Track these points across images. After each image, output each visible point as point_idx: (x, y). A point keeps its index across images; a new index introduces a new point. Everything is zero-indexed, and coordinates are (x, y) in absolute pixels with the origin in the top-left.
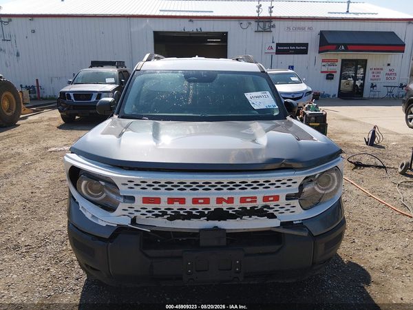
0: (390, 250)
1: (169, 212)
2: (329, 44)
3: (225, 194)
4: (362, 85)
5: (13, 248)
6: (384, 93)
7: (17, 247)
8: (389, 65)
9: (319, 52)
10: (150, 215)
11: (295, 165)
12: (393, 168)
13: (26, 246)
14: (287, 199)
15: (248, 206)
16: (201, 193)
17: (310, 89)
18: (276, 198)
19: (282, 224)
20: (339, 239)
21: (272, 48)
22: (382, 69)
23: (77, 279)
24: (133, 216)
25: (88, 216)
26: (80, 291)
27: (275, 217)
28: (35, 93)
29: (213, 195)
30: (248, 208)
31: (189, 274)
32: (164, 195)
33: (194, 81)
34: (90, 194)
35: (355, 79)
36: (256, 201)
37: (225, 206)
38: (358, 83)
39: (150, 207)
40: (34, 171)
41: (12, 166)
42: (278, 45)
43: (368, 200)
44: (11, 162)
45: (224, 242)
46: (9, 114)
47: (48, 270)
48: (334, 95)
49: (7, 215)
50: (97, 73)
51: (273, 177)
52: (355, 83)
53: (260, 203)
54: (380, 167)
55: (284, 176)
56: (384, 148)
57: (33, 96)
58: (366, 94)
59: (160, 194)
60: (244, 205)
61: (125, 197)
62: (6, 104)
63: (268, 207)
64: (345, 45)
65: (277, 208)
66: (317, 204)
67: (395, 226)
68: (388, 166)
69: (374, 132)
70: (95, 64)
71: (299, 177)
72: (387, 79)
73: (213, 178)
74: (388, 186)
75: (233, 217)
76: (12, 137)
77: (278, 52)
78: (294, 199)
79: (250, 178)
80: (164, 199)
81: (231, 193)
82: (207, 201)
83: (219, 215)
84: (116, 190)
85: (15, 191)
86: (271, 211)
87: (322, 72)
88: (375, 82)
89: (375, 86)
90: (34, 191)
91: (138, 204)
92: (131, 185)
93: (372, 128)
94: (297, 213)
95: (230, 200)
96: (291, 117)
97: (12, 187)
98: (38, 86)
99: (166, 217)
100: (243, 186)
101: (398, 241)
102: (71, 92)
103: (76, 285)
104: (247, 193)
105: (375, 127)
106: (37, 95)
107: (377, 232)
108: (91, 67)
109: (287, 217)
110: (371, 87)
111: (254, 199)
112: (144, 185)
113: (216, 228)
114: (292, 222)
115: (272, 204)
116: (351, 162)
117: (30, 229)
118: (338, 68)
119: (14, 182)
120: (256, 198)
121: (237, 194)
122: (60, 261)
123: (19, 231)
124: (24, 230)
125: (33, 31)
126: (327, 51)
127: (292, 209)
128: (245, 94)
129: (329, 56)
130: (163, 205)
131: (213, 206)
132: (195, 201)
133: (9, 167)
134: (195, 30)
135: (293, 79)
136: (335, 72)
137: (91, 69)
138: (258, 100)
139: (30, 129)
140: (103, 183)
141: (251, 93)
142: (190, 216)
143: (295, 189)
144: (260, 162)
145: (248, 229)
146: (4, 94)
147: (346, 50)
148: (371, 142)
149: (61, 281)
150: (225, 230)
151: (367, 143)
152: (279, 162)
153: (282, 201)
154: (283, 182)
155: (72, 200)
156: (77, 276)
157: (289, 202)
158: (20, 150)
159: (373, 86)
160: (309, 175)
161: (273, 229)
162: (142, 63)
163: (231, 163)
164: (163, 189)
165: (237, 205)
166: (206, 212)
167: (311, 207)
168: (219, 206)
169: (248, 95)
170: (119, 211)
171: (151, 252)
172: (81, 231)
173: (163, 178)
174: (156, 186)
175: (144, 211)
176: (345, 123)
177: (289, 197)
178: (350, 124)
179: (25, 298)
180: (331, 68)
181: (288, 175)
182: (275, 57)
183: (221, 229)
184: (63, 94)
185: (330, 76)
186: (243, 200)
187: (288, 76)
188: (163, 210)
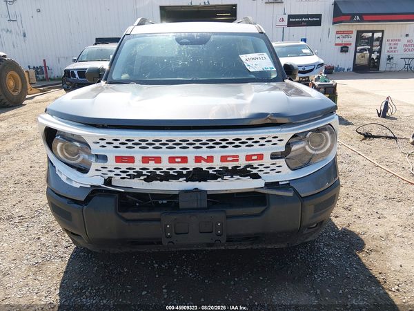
0: (393, 219)
1: (144, 172)
2: (344, 15)
3: (204, 152)
4: (378, 58)
5: (7, 219)
6: (401, 65)
7: (10, 218)
8: (407, 35)
9: (334, 23)
10: (124, 175)
11: (280, 120)
12: (405, 138)
13: (19, 217)
14: (271, 158)
15: (230, 165)
16: (177, 152)
17: (322, 61)
18: (260, 157)
19: (267, 184)
20: (332, 202)
21: (283, 20)
22: (399, 40)
23: (67, 248)
24: (106, 177)
25: (64, 178)
26: (68, 259)
27: (260, 177)
28: (43, 74)
29: (191, 153)
30: (230, 168)
31: (169, 237)
32: (138, 154)
33: (186, 44)
34: (67, 158)
35: (371, 52)
36: (237, 160)
37: (204, 166)
38: (374, 56)
39: (124, 166)
40: (35, 147)
41: (15, 142)
42: (290, 17)
43: (375, 169)
44: (14, 139)
45: (205, 204)
46: (15, 94)
47: (39, 238)
48: (349, 69)
49: (4, 188)
50: (102, 50)
51: (256, 134)
52: (370, 56)
53: (242, 163)
54: (391, 138)
55: (268, 133)
56: (396, 119)
57: (41, 77)
58: (382, 67)
59: (135, 152)
60: (225, 164)
61: (97, 156)
62: (12, 83)
63: (251, 166)
64: (361, 15)
65: (261, 168)
66: (306, 165)
67: (401, 195)
68: (399, 137)
69: (387, 103)
70: (100, 41)
71: (286, 134)
72: (405, 50)
73: (191, 136)
74: (397, 156)
75: (214, 177)
76: (17, 116)
77: (290, 24)
78: (281, 158)
79: (231, 135)
80: (138, 158)
81: (210, 152)
82: (184, 160)
83: (199, 175)
84: (88, 150)
85: (15, 165)
86: (255, 171)
87: (336, 45)
88: (391, 55)
89: (392, 58)
90: (33, 165)
91: (111, 163)
92: (103, 143)
93: (385, 99)
94: (284, 174)
95: (210, 159)
96: (290, 79)
97: (12, 162)
98: (45, 67)
99: (142, 178)
100: (225, 143)
101: (402, 209)
102: (75, 70)
103: (65, 253)
104: (228, 151)
105: (388, 98)
106: (45, 75)
107: (381, 201)
108: (96, 44)
109: (272, 177)
110: (388, 59)
111: (236, 158)
112: (117, 143)
113: (196, 190)
114: (278, 182)
115: (255, 163)
116: (360, 133)
117: (25, 201)
118: (352, 40)
119: (15, 158)
120: (237, 156)
121: (217, 153)
122: (52, 231)
123: (14, 203)
124: (20, 202)
125: (39, 11)
126: (341, 22)
127: (278, 169)
128: (241, 56)
129: (344, 27)
130: (138, 165)
131: (191, 165)
132: (172, 160)
133: (11, 144)
134: (203, 4)
135: (304, 51)
136: (350, 44)
137: (95, 46)
138: (254, 62)
139: (36, 108)
140: (78, 144)
141: (247, 55)
142: (166, 177)
143: (281, 147)
144: (242, 118)
145: (230, 190)
146: (10, 73)
147: (362, 20)
148: (384, 114)
149: (50, 250)
150: (206, 191)
151: (379, 115)
152: (263, 117)
153: (267, 160)
154: (267, 139)
155: (50, 164)
156: (67, 244)
157: (274, 161)
158: (24, 128)
159: (389, 58)
160: (297, 132)
161: (257, 190)
162: (132, 27)
163: (210, 118)
164: (137, 147)
165: (217, 164)
166: (185, 172)
167: (300, 168)
168: (198, 165)
169: (243, 57)
170: (92, 172)
171: (128, 215)
172: (57, 194)
173: (137, 135)
174: (130, 144)
175: (118, 172)
176: (358, 96)
177: (274, 156)
178: (363, 96)
179: (13, 265)
180: (346, 41)
181: (273, 132)
182: (287, 29)
183: (201, 191)
184: (67, 72)
185: (344, 49)
186: (224, 159)
187: (299, 48)
188: (138, 169)
